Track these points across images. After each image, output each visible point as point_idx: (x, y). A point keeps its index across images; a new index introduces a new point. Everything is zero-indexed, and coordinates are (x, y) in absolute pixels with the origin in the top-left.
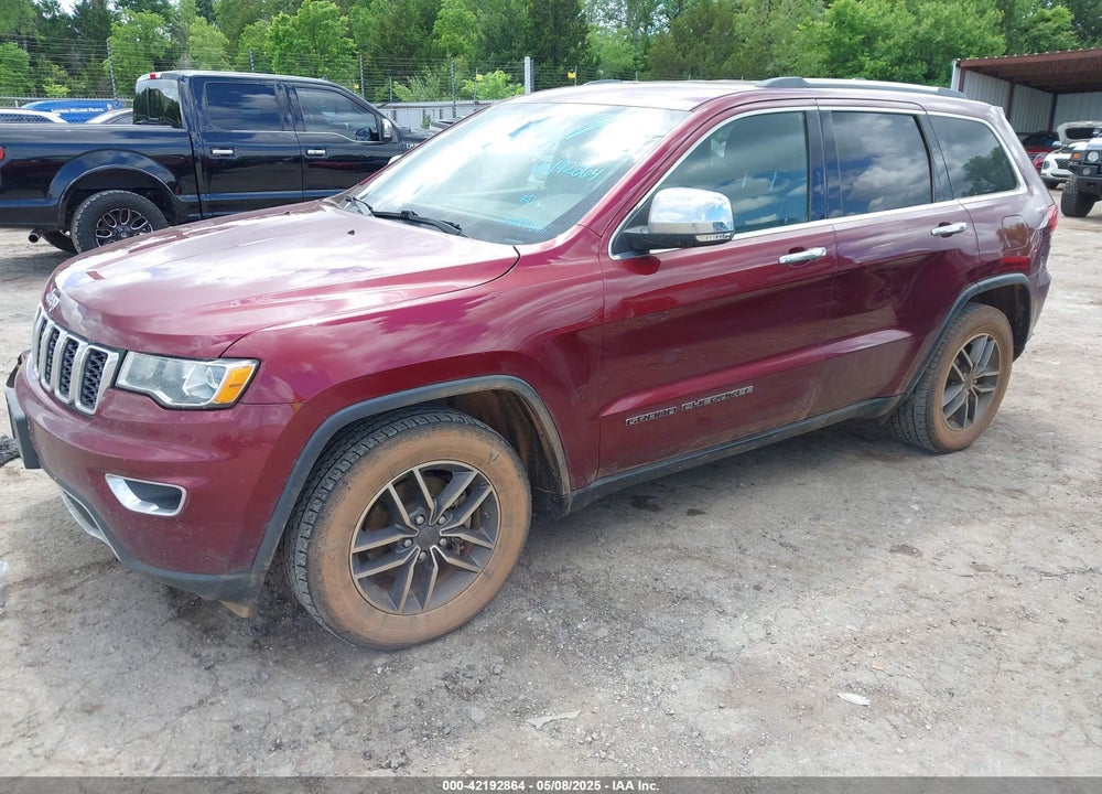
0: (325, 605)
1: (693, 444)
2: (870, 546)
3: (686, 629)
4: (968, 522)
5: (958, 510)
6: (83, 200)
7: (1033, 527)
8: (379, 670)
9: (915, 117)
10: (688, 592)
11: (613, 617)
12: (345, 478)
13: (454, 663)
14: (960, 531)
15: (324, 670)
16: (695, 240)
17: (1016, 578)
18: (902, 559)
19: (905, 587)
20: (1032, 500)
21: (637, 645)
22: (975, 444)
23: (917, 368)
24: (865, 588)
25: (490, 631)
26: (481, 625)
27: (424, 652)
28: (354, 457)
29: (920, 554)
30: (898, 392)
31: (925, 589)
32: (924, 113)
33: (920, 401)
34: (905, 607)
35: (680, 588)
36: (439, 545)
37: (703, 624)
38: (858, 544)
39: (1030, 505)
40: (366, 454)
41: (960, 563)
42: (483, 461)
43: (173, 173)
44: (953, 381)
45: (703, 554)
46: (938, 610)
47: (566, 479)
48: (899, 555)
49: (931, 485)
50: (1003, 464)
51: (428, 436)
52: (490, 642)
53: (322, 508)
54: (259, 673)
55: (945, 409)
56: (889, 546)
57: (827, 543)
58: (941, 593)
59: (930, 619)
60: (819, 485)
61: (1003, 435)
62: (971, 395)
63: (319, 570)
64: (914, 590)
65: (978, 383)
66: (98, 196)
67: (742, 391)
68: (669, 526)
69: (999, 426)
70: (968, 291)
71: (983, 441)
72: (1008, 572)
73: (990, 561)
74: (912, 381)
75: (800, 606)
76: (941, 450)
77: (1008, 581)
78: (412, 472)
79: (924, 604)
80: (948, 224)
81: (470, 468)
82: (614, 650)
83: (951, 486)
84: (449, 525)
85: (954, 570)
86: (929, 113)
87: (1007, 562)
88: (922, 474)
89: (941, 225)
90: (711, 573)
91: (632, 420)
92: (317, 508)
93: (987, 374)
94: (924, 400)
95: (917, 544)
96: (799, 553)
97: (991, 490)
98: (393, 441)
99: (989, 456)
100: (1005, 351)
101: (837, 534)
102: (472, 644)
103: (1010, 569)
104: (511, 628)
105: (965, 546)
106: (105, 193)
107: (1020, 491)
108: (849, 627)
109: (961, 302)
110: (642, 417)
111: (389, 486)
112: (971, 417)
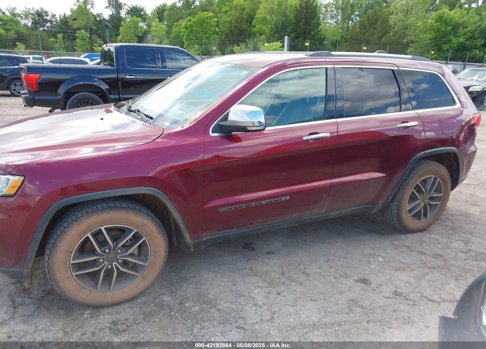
0: (57, 285)
1: (259, 222)
2: (347, 278)
3: (234, 311)
4: (404, 269)
5: (402, 262)
6: (72, 96)
7: (437, 275)
8: (85, 316)
9: (393, 70)
10: (244, 293)
11: (204, 302)
12: (65, 230)
13: (120, 316)
14: (398, 274)
15: (62, 314)
16: (247, 129)
17: (414, 301)
18: (359, 287)
19: (353, 300)
20: (445, 260)
21: (208, 317)
22: (429, 229)
23: (390, 191)
24: (332, 300)
25: (144, 303)
26: (140, 300)
27: (110, 310)
28: (71, 221)
29: (370, 283)
30: (380, 202)
31: (362, 303)
32: (397, 68)
33: (394, 207)
34: (347, 311)
35: (242, 290)
36: (118, 262)
37: (243, 309)
38: (341, 276)
39: (442, 263)
40: (76, 220)
41: (387, 290)
42: (139, 226)
43: (109, 86)
44: (413, 198)
45: (263, 274)
46: (364, 314)
47: (187, 235)
48: (359, 283)
49: (396, 248)
50: (438, 240)
51: (108, 213)
52: (141, 308)
53: (55, 242)
54: (34, 312)
55: (410, 211)
56: (356, 278)
57: (325, 274)
58: (370, 305)
59: (357, 318)
60: (338, 244)
61: (447, 226)
62: (425, 204)
63: (54, 270)
64: (357, 303)
65: (429, 199)
66: (77, 95)
67: (283, 199)
68: (254, 259)
69: (447, 220)
70: (418, 155)
71: (435, 228)
72: (410, 298)
73: (404, 291)
74: (388, 198)
75: (295, 305)
76: (407, 231)
77: (409, 302)
78: (101, 229)
79: (358, 310)
80: (407, 122)
81: (132, 228)
82: (196, 318)
83: (405, 250)
84: (122, 254)
85: (383, 294)
86: (401, 68)
87: (413, 292)
88: (394, 242)
89: (403, 123)
90: (261, 284)
91: (222, 210)
92: (53, 242)
93: (434, 195)
94: (396, 207)
95: (371, 278)
96: (309, 278)
97: (425, 254)
98: (89, 214)
99: (433, 236)
100: (445, 184)
101: (333, 270)
102: (132, 308)
103: (413, 296)
104: (154, 302)
105: (395, 282)
106: (80, 94)
107: (440, 255)
108: (313, 318)
109: (414, 160)
110: (227, 209)
111: (89, 235)
112: (425, 215)
